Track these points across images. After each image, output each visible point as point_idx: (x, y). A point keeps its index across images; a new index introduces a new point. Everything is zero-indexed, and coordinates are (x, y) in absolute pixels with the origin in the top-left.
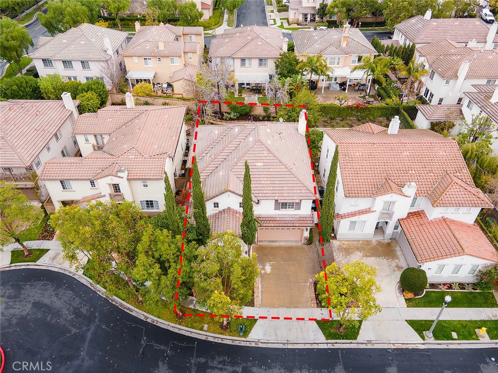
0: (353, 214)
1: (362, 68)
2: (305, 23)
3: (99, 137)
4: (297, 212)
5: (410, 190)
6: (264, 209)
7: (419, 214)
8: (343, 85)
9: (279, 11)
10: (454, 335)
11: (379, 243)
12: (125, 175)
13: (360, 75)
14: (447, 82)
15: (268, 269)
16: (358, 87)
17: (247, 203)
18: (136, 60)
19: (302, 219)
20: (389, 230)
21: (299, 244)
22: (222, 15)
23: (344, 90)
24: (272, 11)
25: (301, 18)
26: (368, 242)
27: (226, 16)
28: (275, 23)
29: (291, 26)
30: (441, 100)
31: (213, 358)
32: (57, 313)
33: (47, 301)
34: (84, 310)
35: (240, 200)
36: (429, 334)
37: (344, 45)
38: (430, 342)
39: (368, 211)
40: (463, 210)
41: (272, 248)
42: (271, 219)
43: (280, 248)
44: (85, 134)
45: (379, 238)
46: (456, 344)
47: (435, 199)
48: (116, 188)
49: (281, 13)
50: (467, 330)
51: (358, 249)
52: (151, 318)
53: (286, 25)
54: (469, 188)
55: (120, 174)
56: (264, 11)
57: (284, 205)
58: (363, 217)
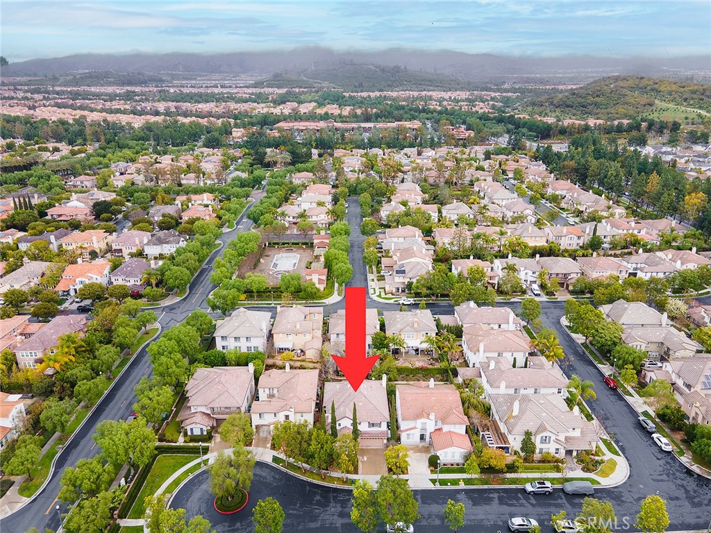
0: (407, 430)
1: (427, 342)
2: (397, 294)
3: (271, 389)
4: (380, 429)
5: (432, 416)
6: (363, 427)
7: (440, 429)
8: (417, 350)
9: (378, 280)
10: (449, 484)
11: (423, 446)
12: (293, 410)
13: (425, 346)
14: (475, 354)
15: (365, 459)
16: (427, 352)
17: (355, 424)
18: (281, 335)
19: (382, 433)
20: (428, 439)
21: (382, 447)
22: (333, 286)
23: (418, 354)
24: (373, 280)
25: (394, 291)
26: (418, 446)
27: (336, 285)
28: (375, 293)
29: (387, 296)
30: (474, 364)
31: (340, 494)
32: (265, 478)
33: (258, 473)
34: (277, 477)
35: (352, 422)
36: (438, 483)
37: (416, 325)
38: (438, 487)
39: (414, 428)
40: (458, 426)
41: (368, 449)
42: (366, 433)
43: (372, 449)
44: (264, 388)
45: (423, 444)
46: (449, 487)
47: (444, 421)
48: (287, 417)
49: (380, 282)
50: (455, 482)
51: (412, 449)
52: (309, 480)
53: (383, 295)
54: (460, 416)
55: (291, 410)
56: (366, 280)
57: (373, 425)
58: (412, 431)
